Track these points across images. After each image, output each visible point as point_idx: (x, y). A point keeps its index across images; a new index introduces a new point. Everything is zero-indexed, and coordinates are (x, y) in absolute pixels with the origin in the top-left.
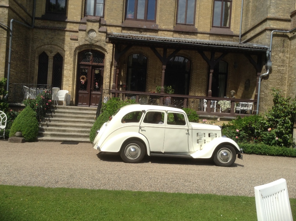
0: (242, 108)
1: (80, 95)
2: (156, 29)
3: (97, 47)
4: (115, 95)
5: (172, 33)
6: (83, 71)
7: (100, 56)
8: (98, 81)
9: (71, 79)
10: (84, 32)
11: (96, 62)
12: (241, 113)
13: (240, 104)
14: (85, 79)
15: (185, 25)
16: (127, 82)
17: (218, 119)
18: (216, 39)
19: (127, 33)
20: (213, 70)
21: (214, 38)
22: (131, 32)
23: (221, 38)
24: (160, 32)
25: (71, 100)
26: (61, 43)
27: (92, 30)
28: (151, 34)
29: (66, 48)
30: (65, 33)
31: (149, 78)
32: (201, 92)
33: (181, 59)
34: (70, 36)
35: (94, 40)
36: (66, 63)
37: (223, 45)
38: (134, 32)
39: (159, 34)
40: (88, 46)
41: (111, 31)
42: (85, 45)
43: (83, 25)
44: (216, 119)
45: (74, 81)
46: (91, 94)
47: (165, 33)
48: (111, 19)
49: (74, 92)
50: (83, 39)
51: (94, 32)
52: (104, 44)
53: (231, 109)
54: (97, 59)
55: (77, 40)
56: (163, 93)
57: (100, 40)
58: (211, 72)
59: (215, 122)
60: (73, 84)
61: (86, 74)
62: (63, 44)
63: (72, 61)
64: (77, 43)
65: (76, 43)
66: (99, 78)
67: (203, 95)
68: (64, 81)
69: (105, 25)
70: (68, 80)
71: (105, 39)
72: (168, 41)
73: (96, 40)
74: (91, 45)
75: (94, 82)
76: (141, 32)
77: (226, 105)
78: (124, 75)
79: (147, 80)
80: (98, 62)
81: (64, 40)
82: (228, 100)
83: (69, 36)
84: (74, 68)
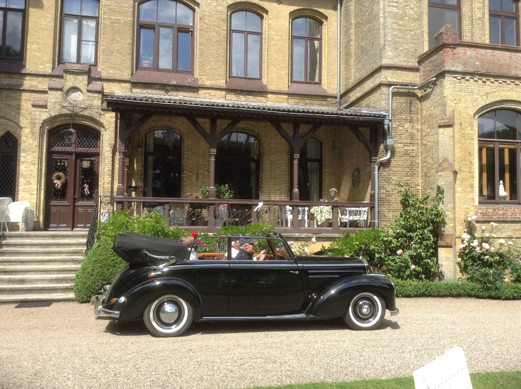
0: (351, 218)
1: (53, 210)
2: (195, 86)
3: (85, 120)
4: (123, 206)
5: (223, 93)
6: (59, 164)
7: (91, 134)
8: (89, 181)
9: (34, 179)
10: (60, 93)
11: (84, 146)
12: (349, 227)
13: (347, 211)
14: (63, 180)
15: (246, 78)
16: (145, 180)
17: (314, 240)
18: (299, 103)
19: (140, 94)
20: (299, 155)
21: (296, 100)
22: (149, 90)
23: (308, 101)
24: (202, 92)
25: (36, 220)
26: (13, 114)
27: (74, 89)
28: (185, 94)
29: (24, 122)
30: (21, 96)
31: (185, 172)
32: (281, 194)
33: (242, 138)
34: (32, 99)
35: (79, 106)
36: (24, 150)
37: (313, 112)
38: (154, 91)
39: (201, 94)
40: (68, 118)
41: (111, 89)
42: (61, 116)
43: (57, 80)
44: (309, 239)
45: (40, 182)
46: (74, 206)
47: (212, 94)
48: (111, 68)
49: (42, 203)
50: (57, 105)
51: (79, 93)
52: (98, 113)
53: (334, 220)
54: (85, 141)
55: (45, 107)
56: (214, 199)
57: (91, 107)
58: (295, 159)
59: (308, 244)
60: (39, 190)
61: (64, 169)
62: (17, 116)
63: (36, 146)
64: (46, 112)
65: (43, 113)
66: (91, 176)
67: (284, 198)
68: (20, 184)
69: (100, 79)
70: (29, 183)
71: (100, 104)
72: (218, 106)
73: (83, 106)
74: (74, 115)
75: (81, 183)
76: (167, 91)
77: (324, 214)
78: (140, 168)
79: (182, 176)
80: (88, 146)
81: (18, 108)
82: (326, 204)
83: (30, 100)
84: (40, 158)
